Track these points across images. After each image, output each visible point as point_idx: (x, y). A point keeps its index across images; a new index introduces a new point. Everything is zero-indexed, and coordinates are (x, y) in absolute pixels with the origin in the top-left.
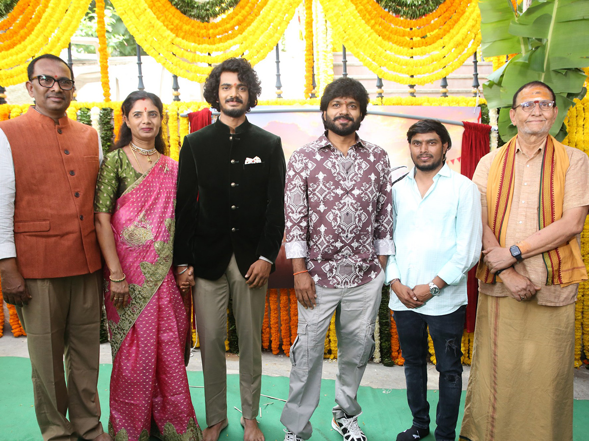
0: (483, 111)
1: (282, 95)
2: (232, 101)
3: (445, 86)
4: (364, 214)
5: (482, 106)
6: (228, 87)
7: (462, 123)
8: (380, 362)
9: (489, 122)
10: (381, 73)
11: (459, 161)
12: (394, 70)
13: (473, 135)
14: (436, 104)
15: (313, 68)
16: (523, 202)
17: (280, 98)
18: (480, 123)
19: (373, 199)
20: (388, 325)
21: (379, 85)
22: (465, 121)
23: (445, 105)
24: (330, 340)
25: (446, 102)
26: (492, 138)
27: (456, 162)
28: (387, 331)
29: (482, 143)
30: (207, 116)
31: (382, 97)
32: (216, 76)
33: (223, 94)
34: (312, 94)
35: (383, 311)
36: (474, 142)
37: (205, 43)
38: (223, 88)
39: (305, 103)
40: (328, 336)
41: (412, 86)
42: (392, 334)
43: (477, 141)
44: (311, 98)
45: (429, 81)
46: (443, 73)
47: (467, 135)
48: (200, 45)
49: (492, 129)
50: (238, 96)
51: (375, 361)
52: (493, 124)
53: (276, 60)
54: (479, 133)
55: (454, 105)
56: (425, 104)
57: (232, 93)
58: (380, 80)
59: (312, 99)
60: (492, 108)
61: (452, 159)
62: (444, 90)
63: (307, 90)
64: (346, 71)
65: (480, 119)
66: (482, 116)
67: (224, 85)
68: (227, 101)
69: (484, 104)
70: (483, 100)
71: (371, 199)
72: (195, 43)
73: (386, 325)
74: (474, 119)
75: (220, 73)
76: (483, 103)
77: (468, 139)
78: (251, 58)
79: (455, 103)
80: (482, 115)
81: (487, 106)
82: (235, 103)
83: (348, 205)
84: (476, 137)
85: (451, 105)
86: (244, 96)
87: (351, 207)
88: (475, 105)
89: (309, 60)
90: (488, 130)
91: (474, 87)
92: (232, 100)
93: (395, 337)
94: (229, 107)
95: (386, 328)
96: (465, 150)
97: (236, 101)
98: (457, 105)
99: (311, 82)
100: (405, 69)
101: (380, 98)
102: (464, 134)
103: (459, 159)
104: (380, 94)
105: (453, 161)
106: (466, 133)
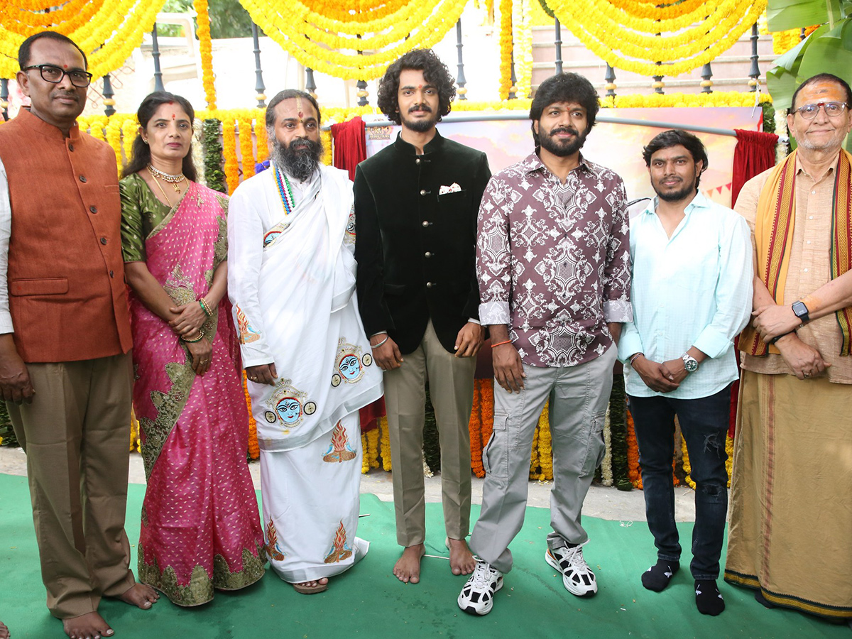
0: (766, 113)
1: (466, 96)
2: (417, 110)
3: (708, 76)
4: (588, 265)
5: (765, 106)
6: (411, 90)
7: (735, 132)
8: (612, 485)
9: (774, 129)
10: (613, 59)
11: (729, 189)
12: (633, 54)
13: (751, 149)
14: (696, 105)
15: (512, 53)
16: (809, 242)
17: (463, 99)
18: (761, 131)
19: (601, 244)
20: (623, 432)
21: (609, 77)
22: (739, 129)
23: (709, 105)
24: (539, 453)
25: (709, 101)
26: (778, 153)
27: (725, 189)
28: (622, 439)
29: (764, 161)
30: (359, 129)
31: (614, 96)
32: (393, 76)
33: (405, 102)
34: (510, 94)
35: (616, 411)
36: (751, 161)
37: (353, 20)
38: (404, 93)
39: (501, 107)
40: (537, 448)
41: (658, 78)
42: (630, 444)
43: (757, 159)
44: (509, 99)
45: (684, 69)
46: (705, 57)
47: (742, 149)
48: (346, 23)
49: (779, 140)
50: (424, 102)
51: (605, 483)
52: (781, 132)
53: (457, 43)
54: (759, 146)
55: (722, 105)
56: (677, 105)
57: (417, 98)
58: (611, 70)
59: (511, 100)
60: (779, 108)
61: (718, 186)
62: (706, 83)
63: (503, 87)
64: (560, 58)
65: (761, 126)
66: (763, 120)
67: (406, 88)
68: (411, 111)
69: (767, 103)
70: (766, 96)
71: (599, 244)
72: (339, 20)
73: (620, 431)
74: (752, 126)
75: (399, 73)
76: (766, 100)
77: (743, 156)
78: (421, 40)
79: (723, 102)
80: (764, 118)
81: (771, 105)
82: (421, 113)
83: (566, 252)
84: (754, 153)
85: (717, 105)
86: (432, 101)
87: (570, 255)
88: (753, 104)
89: (507, 42)
90: (774, 141)
91: (752, 76)
92: (416, 108)
93: (634, 448)
94: (413, 118)
95: (621, 435)
96: (738, 172)
97: (423, 110)
98: (726, 106)
99: (510, 75)
100: (650, 52)
101: (611, 97)
102: (737, 148)
103: (728, 186)
104: (611, 91)
105: (719, 189)
106: (740, 146)
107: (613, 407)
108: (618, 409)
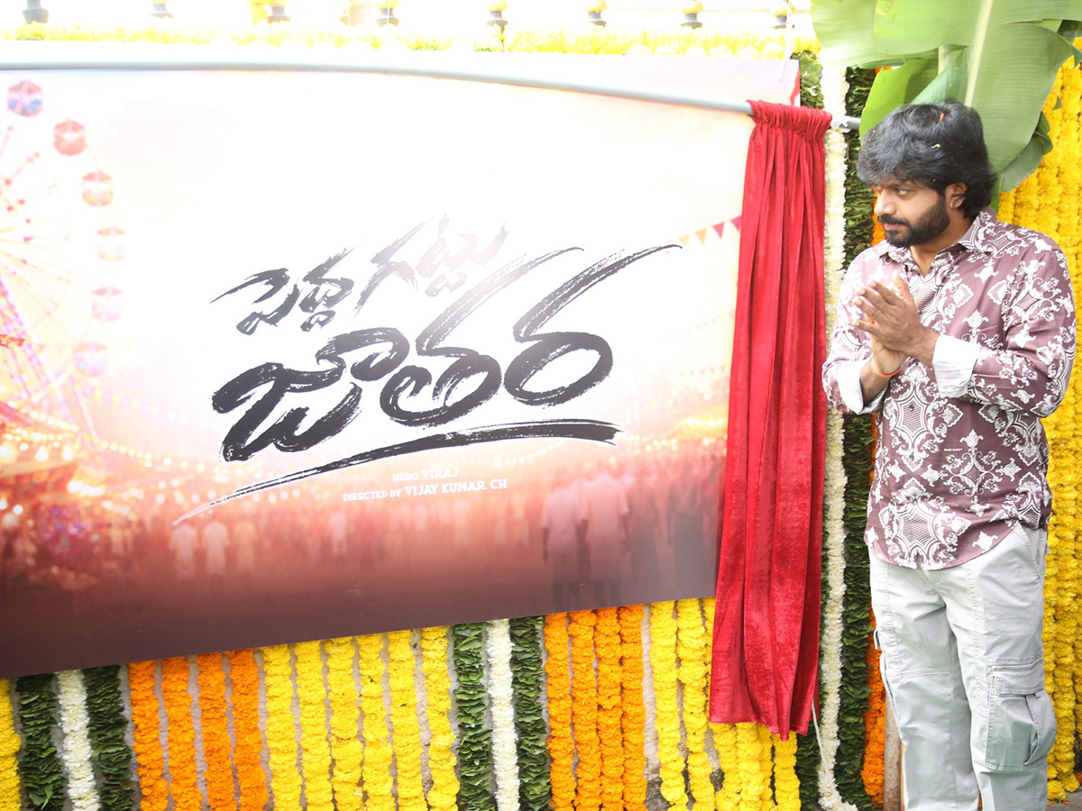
0: (806, 74)
1: (169, 9)
5: (804, 58)
7: (748, 106)
9: (822, 105)
11: (736, 228)
13: (780, 143)
14: (670, 50)
17: (161, 16)
18: (798, 106)
20: (542, 731)
22: (756, 100)
24: (365, 793)
25: (696, 43)
26: (830, 153)
27: (728, 230)
28: (538, 747)
29: (805, 166)
31: (502, 24)
34: (274, 8)
35: (524, 692)
36: (781, 166)
39: (254, 39)
42: (554, 755)
43: (791, 162)
44: (271, 20)
47: (762, 141)
49: (830, 124)
52: (835, 111)
54: (795, 135)
55: (722, 52)
59: (275, 24)
60: (830, 64)
61: (717, 222)
62: (689, 6)
65: (798, 97)
66: (801, 88)
69: (808, 52)
70: (805, 39)
73: (536, 730)
74: (781, 94)
76: (806, 47)
77: (764, 155)
80: (801, 84)
81: (815, 57)
84: (786, 149)
85: (713, 52)
88: (782, 53)
90: (822, 126)
93: (564, 762)
95: (537, 740)
96: (753, 188)
98: (730, 55)
101: (498, 29)
102: (753, 138)
103: (736, 222)
104: (497, 16)
105: (719, 228)
106: (759, 136)
107: (518, 683)
108: (527, 687)
